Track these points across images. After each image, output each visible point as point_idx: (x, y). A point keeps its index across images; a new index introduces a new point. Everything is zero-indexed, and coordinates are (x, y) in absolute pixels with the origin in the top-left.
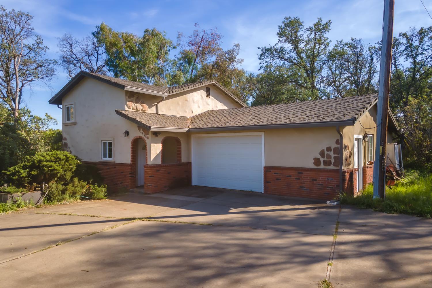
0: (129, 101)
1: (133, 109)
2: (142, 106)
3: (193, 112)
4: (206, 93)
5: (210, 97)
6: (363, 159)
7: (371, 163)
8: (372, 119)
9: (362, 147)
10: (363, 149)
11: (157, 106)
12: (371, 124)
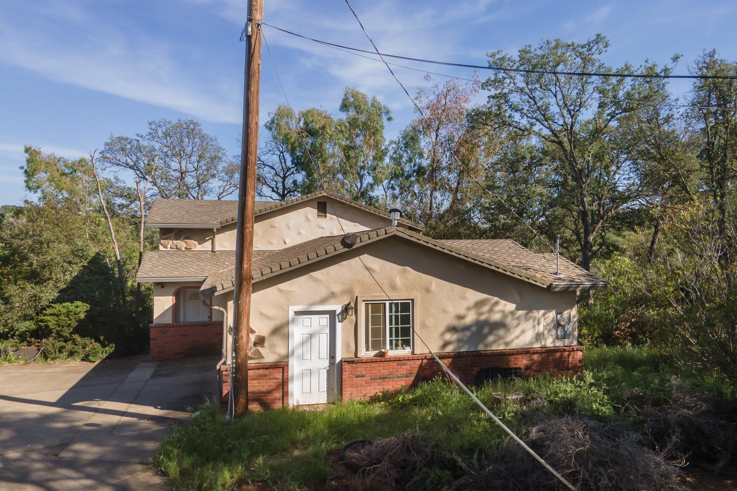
0: (163, 239)
1: (171, 248)
2: (185, 242)
3: (285, 243)
4: (316, 211)
5: (326, 216)
6: (346, 346)
7: (382, 355)
8: (405, 271)
9: (339, 326)
10: (343, 329)
11: (213, 240)
12: (398, 281)
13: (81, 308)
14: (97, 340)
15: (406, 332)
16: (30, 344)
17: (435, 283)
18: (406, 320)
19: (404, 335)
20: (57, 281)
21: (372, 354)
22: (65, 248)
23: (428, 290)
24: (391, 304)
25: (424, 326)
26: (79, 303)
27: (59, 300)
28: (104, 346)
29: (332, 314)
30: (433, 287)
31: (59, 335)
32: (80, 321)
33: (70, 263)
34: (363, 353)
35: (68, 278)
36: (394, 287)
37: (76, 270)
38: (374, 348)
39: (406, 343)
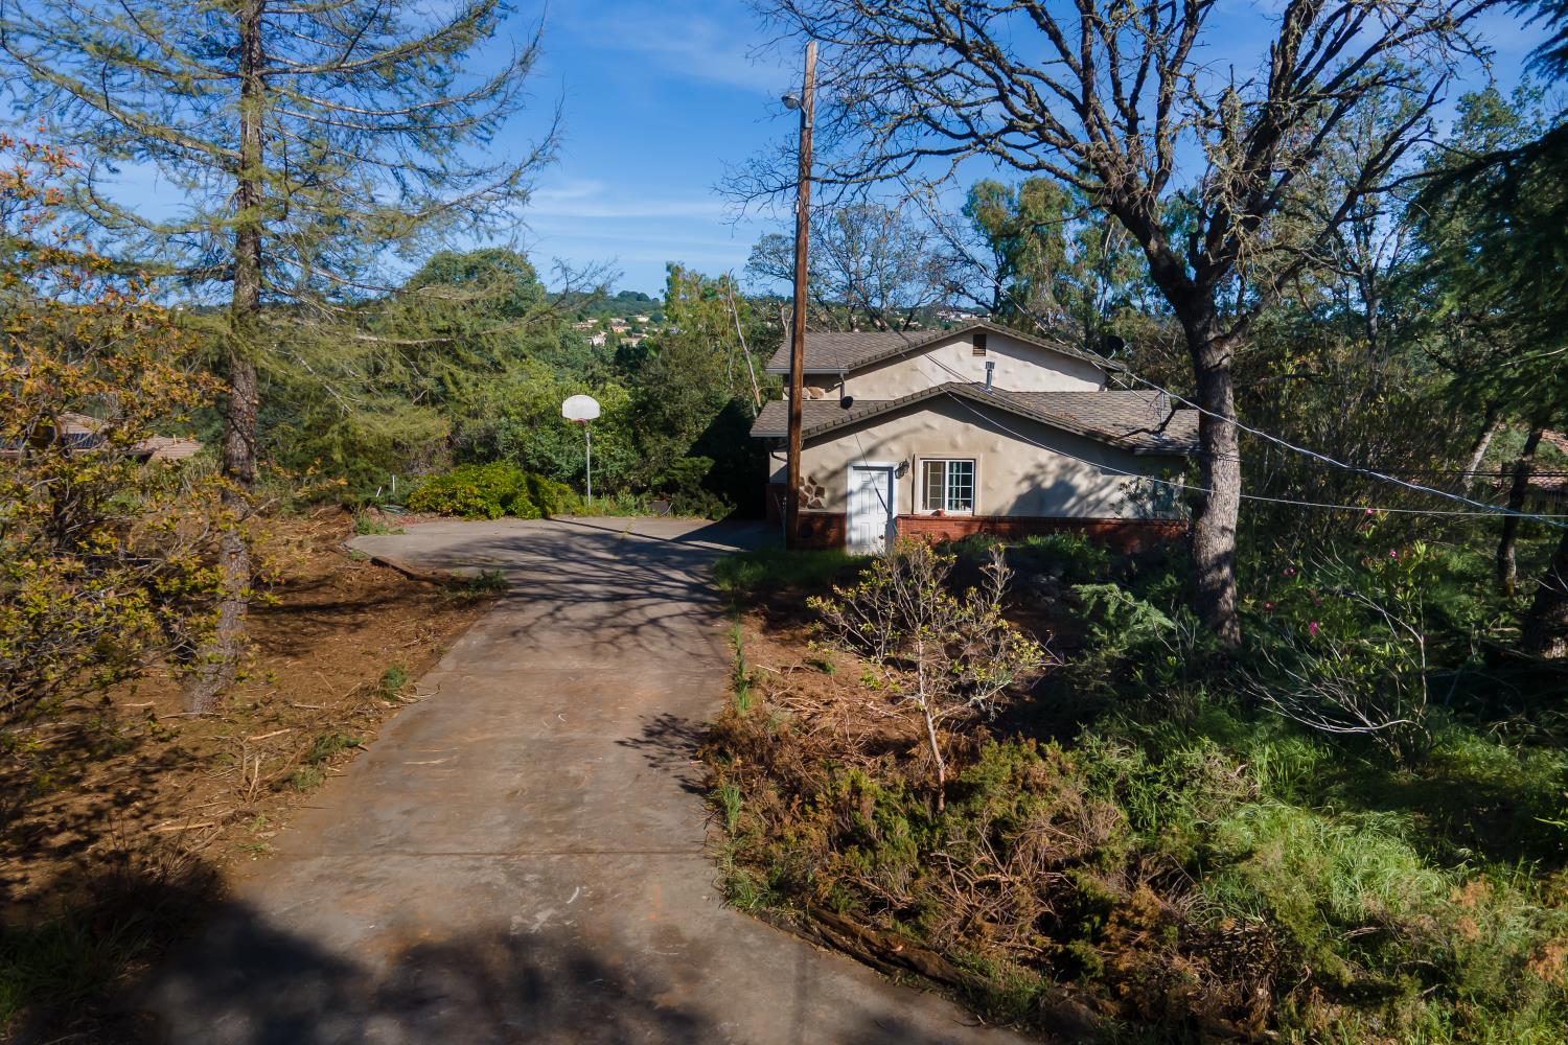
2: (811, 390)
4: (971, 347)
6: (903, 502)
7: (938, 514)
8: (968, 429)
9: (896, 482)
10: (900, 486)
11: (842, 386)
12: (960, 440)
13: (706, 463)
14: (721, 499)
15: (967, 493)
16: (662, 498)
17: (1002, 442)
18: (967, 480)
19: (966, 495)
20: (690, 432)
21: (929, 512)
22: (698, 395)
23: (993, 450)
24: (951, 464)
25: (986, 487)
26: (705, 458)
27: (689, 455)
28: (727, 505)
29: (889, 469)
30: (1000, 447)
31: (687, 492)
32: (705, 478)
33: (702, 412)
34: (920, 511)
35: (701, 430)
36: (954, 446)
37: (706, 422)
38: (932, 507)
39: (967, 504)
